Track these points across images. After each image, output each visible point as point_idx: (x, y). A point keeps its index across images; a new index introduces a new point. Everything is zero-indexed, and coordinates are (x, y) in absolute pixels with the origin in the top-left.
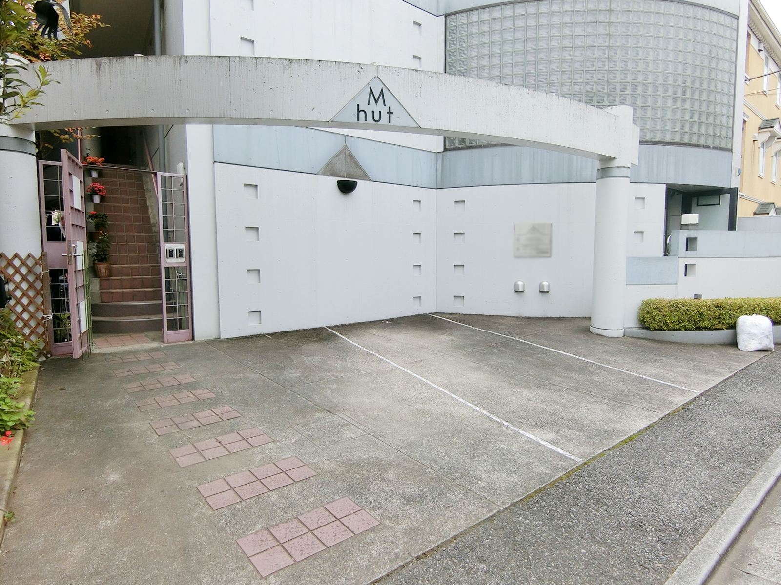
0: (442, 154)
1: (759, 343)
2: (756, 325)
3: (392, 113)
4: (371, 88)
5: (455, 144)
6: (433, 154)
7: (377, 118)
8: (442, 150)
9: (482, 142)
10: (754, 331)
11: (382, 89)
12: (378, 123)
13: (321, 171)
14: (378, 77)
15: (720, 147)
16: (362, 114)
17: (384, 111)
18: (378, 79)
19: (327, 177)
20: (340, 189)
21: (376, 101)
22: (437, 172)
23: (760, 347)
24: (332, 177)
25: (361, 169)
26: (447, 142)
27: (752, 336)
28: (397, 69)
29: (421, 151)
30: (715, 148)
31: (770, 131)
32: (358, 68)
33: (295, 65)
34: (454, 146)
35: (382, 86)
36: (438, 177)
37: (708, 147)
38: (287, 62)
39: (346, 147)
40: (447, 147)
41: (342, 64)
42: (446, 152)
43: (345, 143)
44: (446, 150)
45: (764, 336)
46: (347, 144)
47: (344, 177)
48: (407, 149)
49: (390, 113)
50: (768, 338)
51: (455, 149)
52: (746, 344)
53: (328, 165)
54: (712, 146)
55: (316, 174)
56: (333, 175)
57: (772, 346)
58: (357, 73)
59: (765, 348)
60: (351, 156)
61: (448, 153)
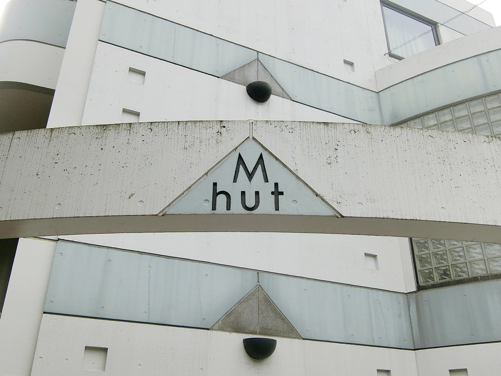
0: (414, 294)
3: (282, 193)
4: (240, 155)
5: (433, 279)
6: (401, 296)
7: (250, 203)
8: (414, 289)
9: (478, 274)
11: (261, 155)
12: (254, 212)
13: (217, 325)
14: (254, 138)
16: (221, 199)
17: (266, 190)
18: (254, 142)
19: (227, 333)
20: (248, 353)
21: (250, 176)
22: (411, 324)
24: (236, 334)
25: (283, 319)
26: (420, 277)
28: (289, 124)
29: (381, 292)
32: (217, 127)
33: (111, 133)
34: (432, 282)
35: (261, 150)
36: (414, 330)
38: (99, 130)
39: (259, 288)
40: (421, 283)
41: (189, 124)
42: (421, 291)
43: (258, 282)
44: (420, 288)
46: (260, 283)
47: (255, 333)
48: (358, 289)
49: (277, 193)
51: (434, 286)
53: (228, 315)
55: (208, 329)
56: (238, 330)
58: (215, 135)
60: (268, 301)
61: (425, 294)
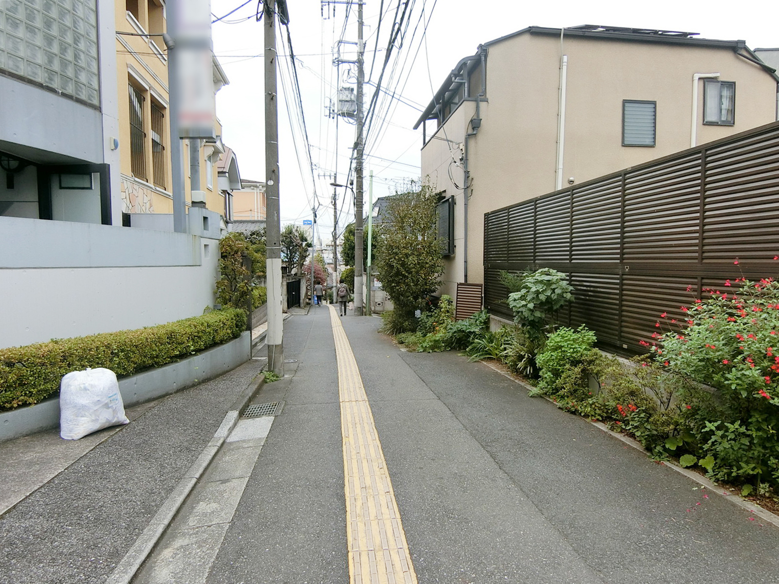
1: (93, 421)
2: (86, 389)
10: (83, 401)
15: (76, 98)
23: (96, 427)
27: (81, 410)
30: (64, 95)
31: (213, 146)
37: (52, 90)
45: (100, 405)
50: (108, 408)
52: (71, 426)
54: (60, 92)
57: (122, 417)
59: (107, 425)
